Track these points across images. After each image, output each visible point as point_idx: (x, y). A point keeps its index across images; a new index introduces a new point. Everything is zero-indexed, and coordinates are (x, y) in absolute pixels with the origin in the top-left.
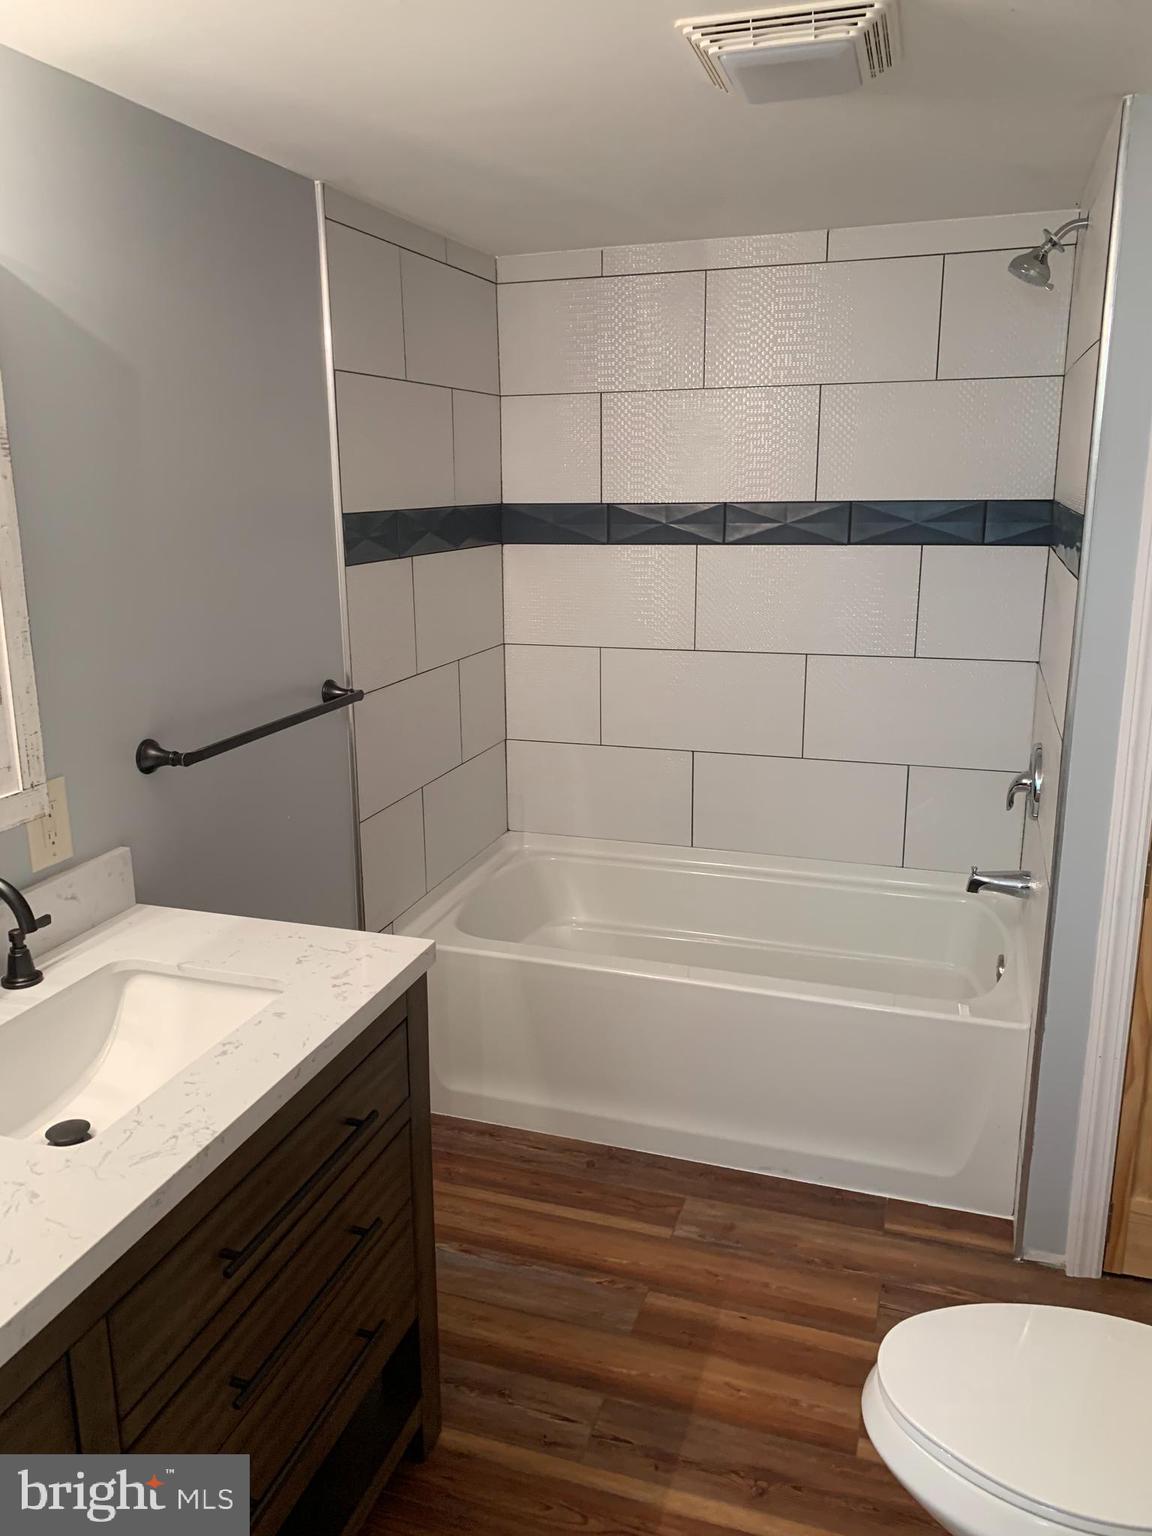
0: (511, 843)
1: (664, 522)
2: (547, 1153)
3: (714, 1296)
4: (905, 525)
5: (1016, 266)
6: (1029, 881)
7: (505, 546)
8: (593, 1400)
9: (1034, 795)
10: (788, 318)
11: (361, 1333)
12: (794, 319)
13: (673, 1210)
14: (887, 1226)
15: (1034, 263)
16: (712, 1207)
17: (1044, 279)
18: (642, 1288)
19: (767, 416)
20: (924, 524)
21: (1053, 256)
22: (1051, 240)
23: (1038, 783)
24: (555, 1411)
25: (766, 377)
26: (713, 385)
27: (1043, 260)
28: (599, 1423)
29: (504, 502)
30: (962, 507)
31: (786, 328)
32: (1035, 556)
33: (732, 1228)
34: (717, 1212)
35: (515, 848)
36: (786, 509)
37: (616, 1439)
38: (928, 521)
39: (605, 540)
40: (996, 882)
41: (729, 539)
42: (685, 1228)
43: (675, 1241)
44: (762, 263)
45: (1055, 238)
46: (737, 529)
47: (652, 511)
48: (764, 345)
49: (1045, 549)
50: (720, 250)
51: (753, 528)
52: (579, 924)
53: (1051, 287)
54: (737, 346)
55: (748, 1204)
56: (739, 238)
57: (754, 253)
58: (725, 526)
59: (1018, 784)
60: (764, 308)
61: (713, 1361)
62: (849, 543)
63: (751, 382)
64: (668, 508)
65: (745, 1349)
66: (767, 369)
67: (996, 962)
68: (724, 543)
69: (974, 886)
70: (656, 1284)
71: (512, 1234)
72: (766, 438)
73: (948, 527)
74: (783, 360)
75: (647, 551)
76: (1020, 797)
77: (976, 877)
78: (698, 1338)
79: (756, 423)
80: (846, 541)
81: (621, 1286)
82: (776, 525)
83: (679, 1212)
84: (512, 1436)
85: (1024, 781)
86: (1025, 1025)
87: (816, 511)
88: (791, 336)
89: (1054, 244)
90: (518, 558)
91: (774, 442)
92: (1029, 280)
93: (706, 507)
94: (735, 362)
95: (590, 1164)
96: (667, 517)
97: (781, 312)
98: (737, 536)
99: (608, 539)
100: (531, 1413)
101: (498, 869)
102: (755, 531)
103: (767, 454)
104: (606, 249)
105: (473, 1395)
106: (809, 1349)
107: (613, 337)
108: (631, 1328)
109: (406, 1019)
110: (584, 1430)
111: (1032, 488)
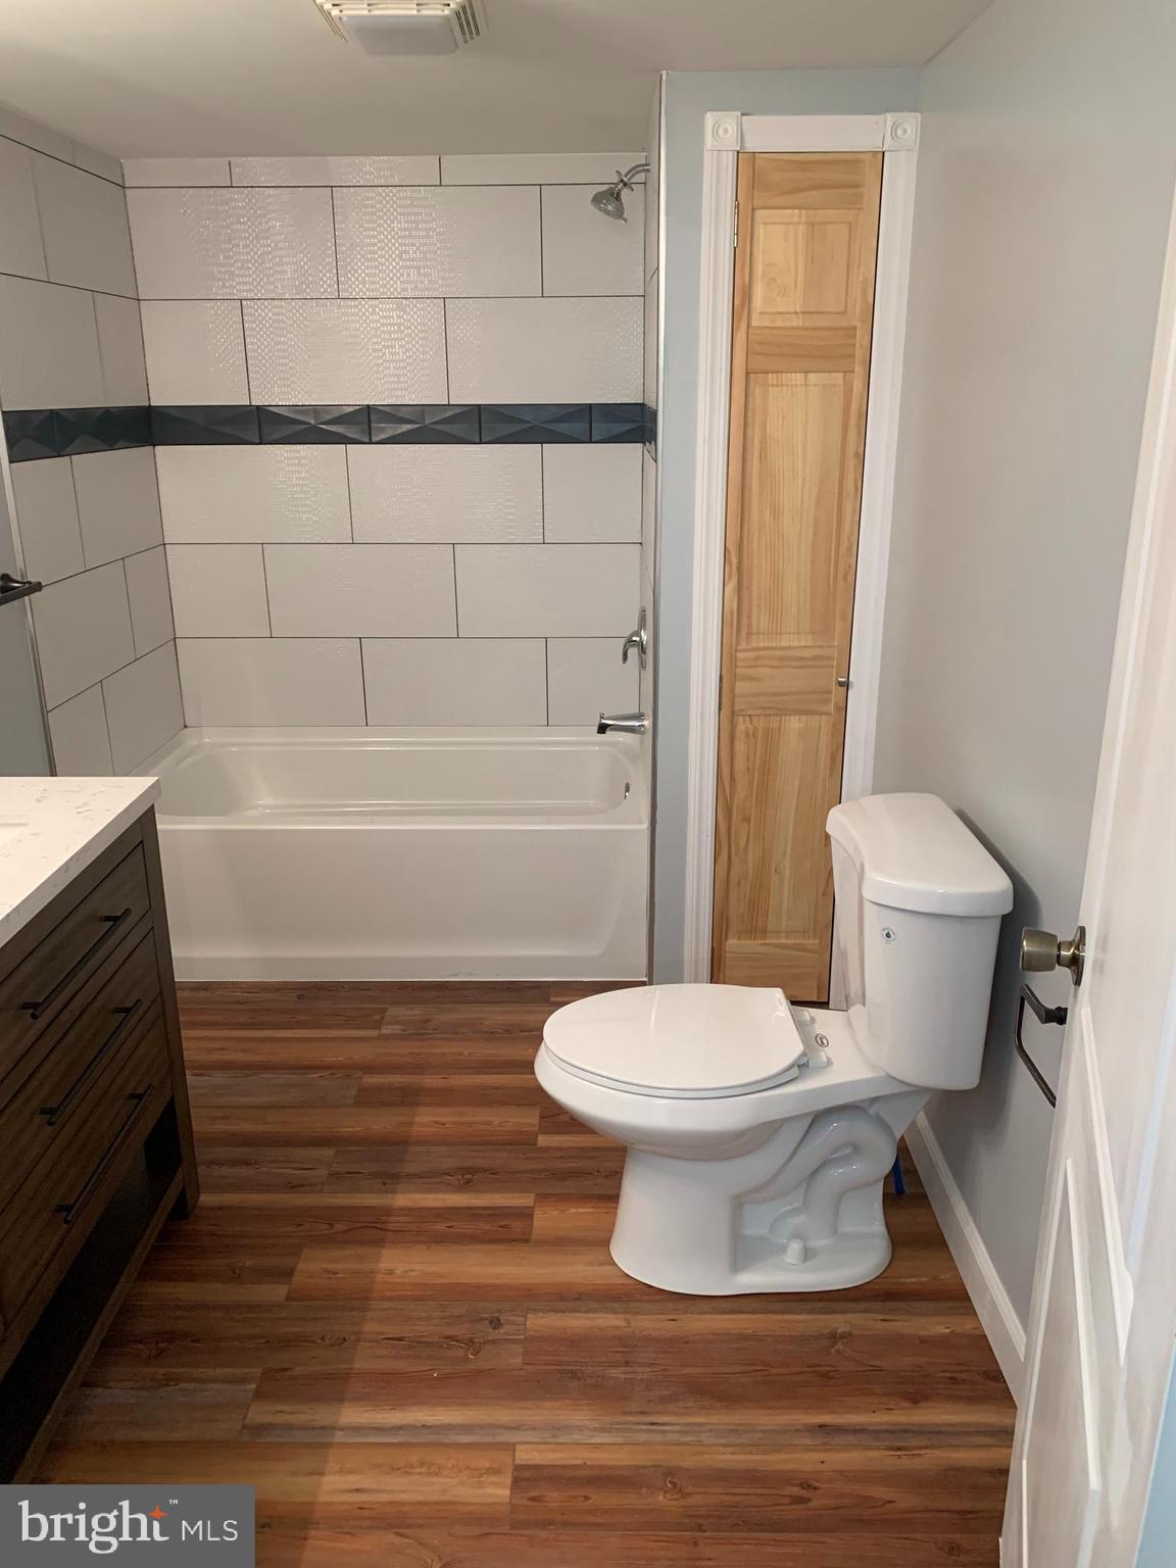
0: (191, 739)
1: (313, 422)
2: (262, 995)
3: (419, 1068)
4: (529, 425)
5: (597, 200)
6: (643, 720)
7: (157, 448)
8: (329, 1152)
9: (643, 649)
10: (410, 236)
11: (132, 1096)
12: (415, 237)
13: (378, 1017)
14: (553, 999)
15: (610, 199)
16: (412, 1009)
17: (619, 213)
18: (360, 1074)
19: (399, 325)
20: (543, 425)
21: (625, 194)
22: (622, 181)
23: (644, 637)
24: (295, 1165)
25: (396, 289)
26: (346, 295)
27: (618, 198)
28: (334, 1165)
29: (152, 404)
30: (571, 410)
31: (409, 245)
32: (630, 453)
33: (428, 1020)
34: (415, 1012)
35: (194, 743)
36: (423, 412)
37: (348, 1173)
38: (549, 422)
39: (258, 441)
40: (618, 723)
41: (374, 439)
42: (390, 1027)
43: (381, 1037)
44: (383, 182)
45: (625, 179)
46: (382, 430)
47: (301, 412)
48: (391, 260)
49: (640, 445)
50: (344, 167)
51: (397, 428)
52: (265, 807)
53: (625, 220)
54: (367, 260)
55: (441, 1003)
56: (360, 158)
57: (375, 174)
58: (370, 427)
59: (630, 642)
60: (389, 226)
61: (421, 1110)
62: (481, 443)
63: (381, 293)
64: (316, 410)
65: (445, 1097)
66: (395, 283)
67: (624, 789)
68: (371, 443)
69: (602, 729)
70: (369, 1069)
71: (239, 1057)
72: (400, 346)
73: (563, 428)
74: (409, 275)
75: (298, 452)
76: (633, 652)
77: (603, 721)
78: (409, 1098)
79: (390, 333)
80: (478, 441)
81: (339, 1075)
82: (416, 426)
83: (383, 1018)
84: (263, 1188)
85: (634, 639)
86: (645, 826)
87: (450, 413)
88: (415, 252)
89: (625, 184)
90: (171, 459)
91: (407, 350)
92: (608, 213)
93: (351, 409)
94: (367, 275)
95: (300, 997)
96: (315, 419)
97: (404, 230)
98: (383, 436)
99: (260, 437)
100: (275, 1171)
101: (181, 762)
102: (399, 431)
103: (402, 361)
104: (234, 160)
105: (223, 1169)
106: (497, 1088)
107: (248, 246)
108: (352, 1101)
109: (142, 842)
110: (323, 1172)
111: (624, 393)
